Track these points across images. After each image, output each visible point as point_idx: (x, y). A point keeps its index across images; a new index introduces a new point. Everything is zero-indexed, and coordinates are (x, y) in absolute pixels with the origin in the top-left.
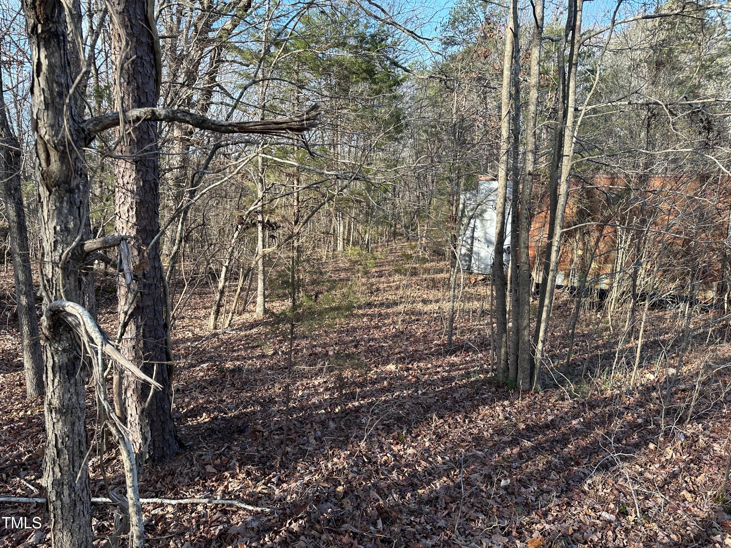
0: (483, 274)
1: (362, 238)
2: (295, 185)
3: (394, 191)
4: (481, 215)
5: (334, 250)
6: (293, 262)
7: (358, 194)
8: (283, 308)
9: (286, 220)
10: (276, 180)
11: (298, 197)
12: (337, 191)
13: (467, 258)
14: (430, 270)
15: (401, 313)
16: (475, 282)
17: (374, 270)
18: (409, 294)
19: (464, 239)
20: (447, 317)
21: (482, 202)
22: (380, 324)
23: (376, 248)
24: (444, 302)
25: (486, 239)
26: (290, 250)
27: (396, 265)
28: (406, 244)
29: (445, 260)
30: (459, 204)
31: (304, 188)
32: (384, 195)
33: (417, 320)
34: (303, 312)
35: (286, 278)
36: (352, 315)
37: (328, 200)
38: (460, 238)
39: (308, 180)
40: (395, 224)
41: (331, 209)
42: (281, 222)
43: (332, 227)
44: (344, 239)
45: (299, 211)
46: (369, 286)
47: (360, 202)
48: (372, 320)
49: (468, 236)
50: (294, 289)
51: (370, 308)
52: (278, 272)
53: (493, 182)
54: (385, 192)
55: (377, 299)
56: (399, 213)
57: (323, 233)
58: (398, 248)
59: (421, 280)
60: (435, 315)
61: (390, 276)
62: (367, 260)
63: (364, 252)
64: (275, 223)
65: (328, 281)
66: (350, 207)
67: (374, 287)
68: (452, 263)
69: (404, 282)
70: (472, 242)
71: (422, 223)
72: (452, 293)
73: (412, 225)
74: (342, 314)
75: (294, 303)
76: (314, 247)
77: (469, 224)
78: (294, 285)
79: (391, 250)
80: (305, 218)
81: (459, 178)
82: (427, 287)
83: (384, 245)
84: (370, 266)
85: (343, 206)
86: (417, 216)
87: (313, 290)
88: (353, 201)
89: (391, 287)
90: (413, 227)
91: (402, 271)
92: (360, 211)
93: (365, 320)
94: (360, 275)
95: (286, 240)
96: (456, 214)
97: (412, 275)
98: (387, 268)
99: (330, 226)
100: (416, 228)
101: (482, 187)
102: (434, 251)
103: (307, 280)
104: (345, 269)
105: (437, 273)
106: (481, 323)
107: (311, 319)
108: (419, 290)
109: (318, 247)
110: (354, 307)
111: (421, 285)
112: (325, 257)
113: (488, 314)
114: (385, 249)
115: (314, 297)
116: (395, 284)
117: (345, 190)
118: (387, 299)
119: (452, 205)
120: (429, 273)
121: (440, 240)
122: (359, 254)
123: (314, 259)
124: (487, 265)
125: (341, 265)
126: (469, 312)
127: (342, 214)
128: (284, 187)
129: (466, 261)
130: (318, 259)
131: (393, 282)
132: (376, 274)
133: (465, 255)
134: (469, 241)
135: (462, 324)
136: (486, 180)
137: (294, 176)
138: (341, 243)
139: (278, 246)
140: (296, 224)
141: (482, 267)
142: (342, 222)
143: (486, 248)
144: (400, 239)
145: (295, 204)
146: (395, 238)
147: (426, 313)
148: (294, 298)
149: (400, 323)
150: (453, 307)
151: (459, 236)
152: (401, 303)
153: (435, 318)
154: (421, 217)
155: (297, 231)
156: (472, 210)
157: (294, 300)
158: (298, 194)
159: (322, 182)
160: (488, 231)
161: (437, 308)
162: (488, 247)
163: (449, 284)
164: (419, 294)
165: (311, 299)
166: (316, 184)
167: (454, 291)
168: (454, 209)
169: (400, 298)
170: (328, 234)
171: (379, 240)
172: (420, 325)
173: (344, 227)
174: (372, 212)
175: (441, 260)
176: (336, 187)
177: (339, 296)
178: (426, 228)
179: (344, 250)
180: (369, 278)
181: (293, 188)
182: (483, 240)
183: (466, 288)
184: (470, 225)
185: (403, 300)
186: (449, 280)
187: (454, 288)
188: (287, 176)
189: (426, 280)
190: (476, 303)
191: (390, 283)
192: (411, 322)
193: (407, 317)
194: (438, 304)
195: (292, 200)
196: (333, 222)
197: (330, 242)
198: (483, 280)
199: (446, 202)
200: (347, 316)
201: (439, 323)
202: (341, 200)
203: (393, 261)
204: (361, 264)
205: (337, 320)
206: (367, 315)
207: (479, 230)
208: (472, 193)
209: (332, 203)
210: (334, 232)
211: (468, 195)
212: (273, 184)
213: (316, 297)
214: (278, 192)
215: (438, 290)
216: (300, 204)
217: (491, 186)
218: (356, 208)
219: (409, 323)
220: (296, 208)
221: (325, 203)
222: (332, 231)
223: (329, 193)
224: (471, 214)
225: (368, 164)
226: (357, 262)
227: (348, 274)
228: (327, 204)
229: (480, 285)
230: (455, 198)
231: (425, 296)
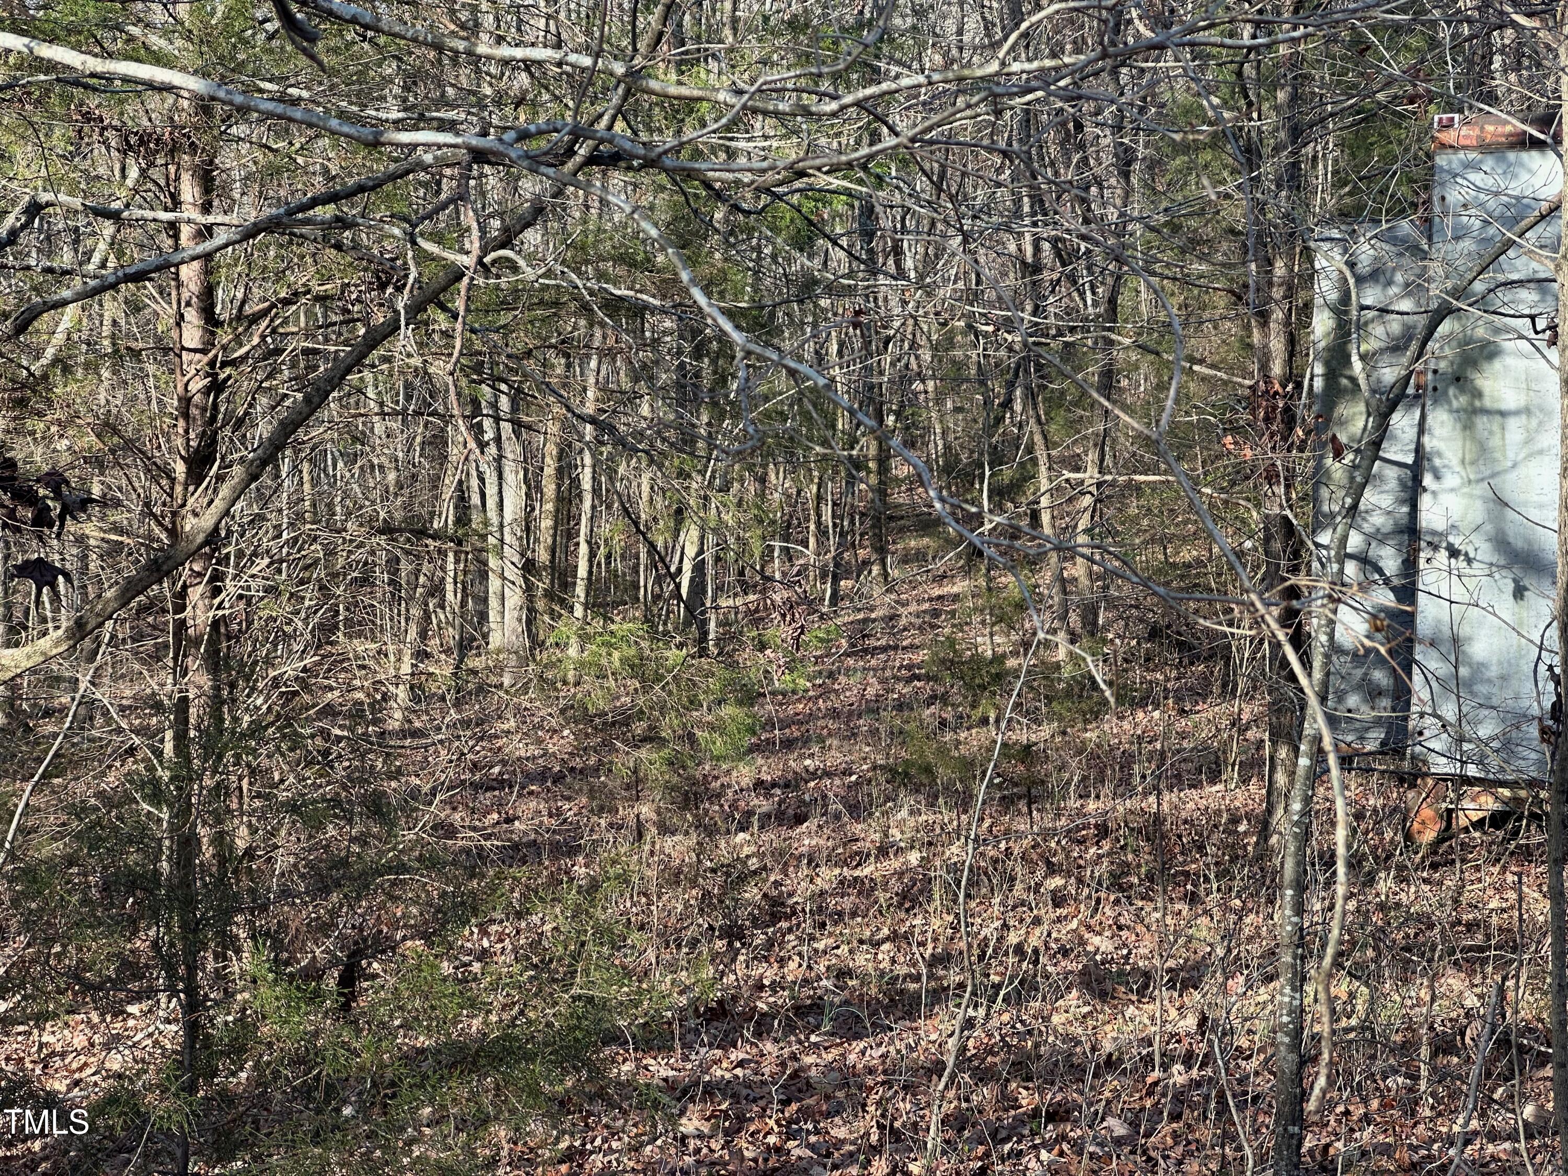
0: (1488, 784)
1: (658, 559)
2: (190, 212)
3: (868, 235)
4: (1459, 380)
5: (465, 646)
6: (181, 739)
7: (624, 259)
8: (115, 1063)
9: (130, 445)
10: (50, 183)
11: (208, 294)
12: (473, 243)
13: (1379, 676)
14: (1128, 760)
15: (938, 1068)
16: (1445, 835)
17: (744, 774)
18: (990, 931)
19: (1355, 541)
20: (1264, 1084)
21: (1460, 293)
22: (796, 1149)
23: (756, 617)
24: (1238, 983)
25: (1501, 543)
26: (157, 656)
27: (899, 735)
28: (959, 586)
29: (1228, 690)
30: (1307, 309)
31: (250, 233)
32: (801, 261)
33: (1057, 1114)
34: (259, 1081)
35: (133, 857)
36: (601, 1095)
37: (416, 309)
38: (1324, 538)
39: (274, 172)
40: (883, 460)
41: (440, 369)
42: (98, 463)
43: (448, 492)
44: (529, 567)
45: (216, 387)
46: (714, 885)
47: (639, 311)
48: (742, 1120)
49: (1377, 520)
50: (192, 929)
51: (727, 1043)
52: (80, 810)
53: (1533, 158)
54: (803, 243)
55: (769, 974)
56: (904, 379)
57: (388, 530)
58: (906, 615)
59: (1075, 837)
60: (1179, 1075)
61: (857, 810)
62: (694, 703)
63: (673, 655)
64: (55, 480)
65: (431, 863)
66: (565, 348)
67: (752, 893)
68: (1276, 708)
69: (954, 851)
70: (1410, 566)
71: (1067, 445)
72: (1284, 914)
73: (997, 459)
74: (534, 1092)
75: (192, 1029)
76: (327, 629)
77: (1376, 445)
78: (189, 903)
79: (861, 630)
80: (263, 429)
81: (1297, 133)
82: (1117, 882)
83: (810, 603)
84: (719, 745)
85: (521, 340)
86: (1031, 396)
87: (323, 928)
88: (585, 308)
89: (865, 888)
90: (1007, 473)
91: (943, 773)
92: (643, 373)
93: (690, 1124)
94: (646, 810)
95: (130, 590)
96: (1294, 377)
97: (1007, 803)
98: (835, 758)
99: (435, 482)
100: (1026, 476)
101: (1454, 196)
102: (1154, 633)
103: (282, 862)
104: (542, 776)
105: (1177, 781)
106: (1500, 1120)
107: (317, 1138)
108: (1058, 900)
109: (355, 629)
110: (614, 1037)
111: (1073, 870)
112: (402, 693)
113: (1542, 1060)
114: (818, 630)
115: (331, 982)
116: (895, 864)
117: (532, 237)
118: (843, 974)
119: (1264, 317)
120: (1124, 786)
121: (1187, 554)
122: (636, 667)
123: (329, 711)
124: (1520, 718)
125: (518, 748)
126: (1408, 1047)
127: (517, 396)
128: (108, 228)
129: (1372, 693)
130: (357, 714)
131: (883, 851)
132: (762, 805)
133: (1361, 657)
134: (1390, 561)
135: (1366, 1135)
136: (1486, 148)
137: (174, 150)
138: (514, 598)
139: (79, 630)
140: (196, 474)
141: (1484, 731)
142: (512, 450)
143: (1506, 606)
144: (920, 557)
145: (192, 336)
146: (881, 551)
147: (1111, 1064)
148: (191, 990)
149: (933, 1139)
150: (1299, 1013)
151: (1317, 527)
152: (939, 995)
153: (1180, 1097)
154: (1056, 401)
155: (207, 521)
156: (1396, 347)
157: (194, 1004)
158: (208, 272)
159: (375, 186)
160: (1511, 486)
161: (1190, 1022)
162: (1519, 593)
163: (1264, 853)
164: (1063, 932)
165: (316, 997)
166: (332, 198)
167: (1300, 909)
168: (1277, 345)
169: (935, 961)
170: (422, 533)
171: (776, 568)
172: (1078, 1147)
173: (533, 487)
174: (722, 380)
175: (1201, 693)
176: (469, 218)
177: (504, 961)
178: (1090, 475)
179: (536, 643)
180: (711, 831)
181: (173, 228)
182: (1483, 550)
183: (1385, 884)
184: (1391, 451)
185: (953, 977)
186: (1264, 827)
187: (1301, 887)
188: (126, 149)
189: (1103, 831)
190: (1454, 981)
191: (861, 858)
192: (1013, 1131)
193: (986, 1093)
194: (1194, 997)
195: (167, 311)
196: (455, 453)
197: (436, 590)
198: (1497, 820)
199: (1221, 301)
200: (564, 1104)
201: (1206, 1133)
202: (505, 305)
203: (873, 708)
204: (652, 738)
205: (502, 1133)
206: (710, 1091)
207: (1451, 480)
208: (1391, 238)
209: (441, 321)
210: (462, 519)
211: (1366, 252)
212: (34, 209)
213: (349, 978)
214: (66, 258)
215: (1193, 899)
216: (224, 336)
217: (1515, 188)
218: (608, 354)
219: (998, 1137)
220: (194, 363)
221: (393, 328)
222: (446, 516)
223: (423, 257)
224: (1389, 374)
225: (684, 64)
226: (625, 719)
227: (570, 810)
228: (406, 339)
229: (1478, 856)
230: (1280, 269)
231: (1101, 943)
